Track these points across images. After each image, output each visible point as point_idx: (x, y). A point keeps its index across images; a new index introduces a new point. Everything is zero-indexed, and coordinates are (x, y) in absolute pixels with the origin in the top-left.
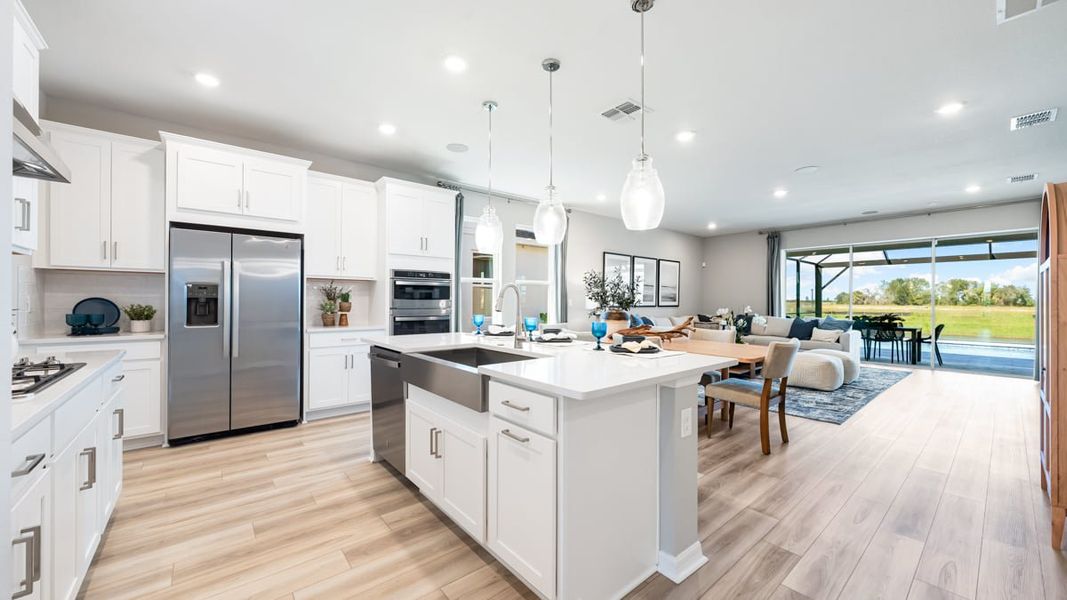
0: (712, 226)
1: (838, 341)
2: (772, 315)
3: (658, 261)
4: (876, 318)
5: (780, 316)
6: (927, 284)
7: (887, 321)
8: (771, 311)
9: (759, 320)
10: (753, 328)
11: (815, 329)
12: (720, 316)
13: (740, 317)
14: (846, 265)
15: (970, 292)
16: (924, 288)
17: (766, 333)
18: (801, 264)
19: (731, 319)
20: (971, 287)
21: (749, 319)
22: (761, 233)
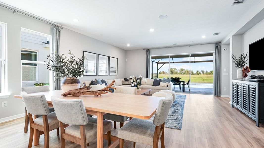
0: (128, 45)
1: (167, 86)
2: (148, 78)
3: (109, 57)
4: (174, 78)
5: (150, 78)
6: (176, 69)
7: (177, 79)
8: (147, 77)
9: (144, 80)
10: (142, 83)
11: (160, 82)
12: (132, 79)
13: (138, 79)
14: (164, 63)
15: (184, 71)
16: (176, 70)
17: (146, 84)
18: (154, 62)
19: (135, 80)
20: (184, 70)
21: (140, 79)
22: (144, 50)
